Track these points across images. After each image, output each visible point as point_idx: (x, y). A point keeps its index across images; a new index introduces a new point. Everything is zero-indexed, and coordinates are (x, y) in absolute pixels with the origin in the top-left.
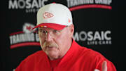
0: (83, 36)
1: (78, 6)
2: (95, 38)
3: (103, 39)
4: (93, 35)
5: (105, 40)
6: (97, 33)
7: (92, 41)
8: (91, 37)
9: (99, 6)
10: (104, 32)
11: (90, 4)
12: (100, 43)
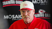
0: (10, 17)
1: (8, 5)
2: (16, 17)
3: (19, 18)
4: (15, 16)
5: (20, 18)
6: (16, 15)
7: (14, 19)
8: (14, 17)
9: (18, 5)
10: (20, 15)
11: (13, 4)
12: (18, 19)
